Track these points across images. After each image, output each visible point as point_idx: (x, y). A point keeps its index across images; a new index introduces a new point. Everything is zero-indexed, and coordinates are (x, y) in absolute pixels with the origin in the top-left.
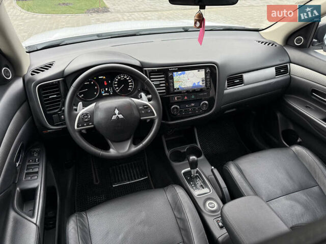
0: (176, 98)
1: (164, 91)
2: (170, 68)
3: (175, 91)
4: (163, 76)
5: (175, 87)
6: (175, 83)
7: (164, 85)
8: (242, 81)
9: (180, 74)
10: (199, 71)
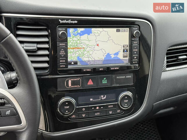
0: (70, 82)
1: (46, 65)
2: (62, 19)
3: (70, 67)
4: (46, 33)
5: (69, 60)
7: (47, 52)
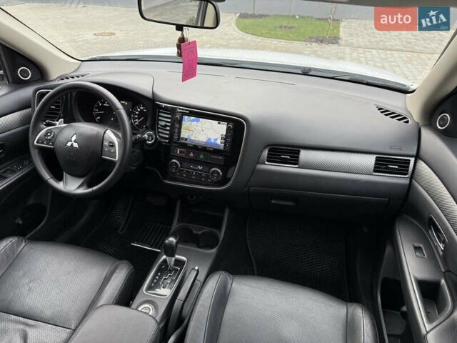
0: (178, 151)
4: (170, 116)
5: (181, 136)
6: (182, 130)
7: (169, 129)
8: (298, 161)
9: (193, 121)
10: (219, 123)
